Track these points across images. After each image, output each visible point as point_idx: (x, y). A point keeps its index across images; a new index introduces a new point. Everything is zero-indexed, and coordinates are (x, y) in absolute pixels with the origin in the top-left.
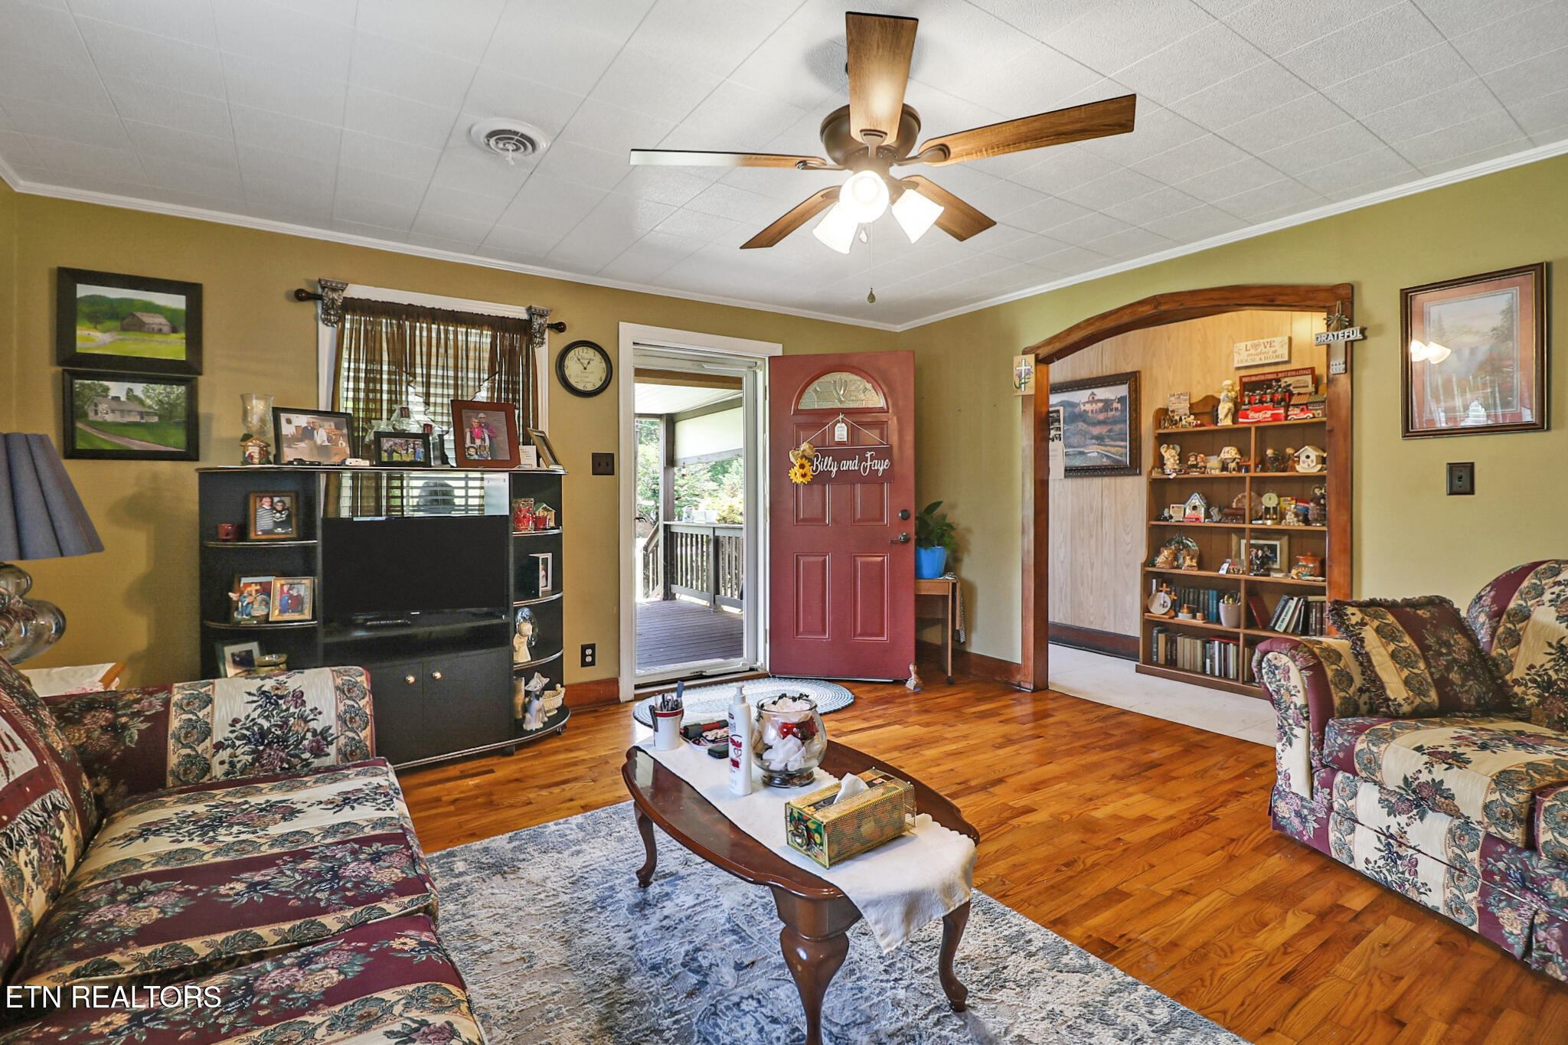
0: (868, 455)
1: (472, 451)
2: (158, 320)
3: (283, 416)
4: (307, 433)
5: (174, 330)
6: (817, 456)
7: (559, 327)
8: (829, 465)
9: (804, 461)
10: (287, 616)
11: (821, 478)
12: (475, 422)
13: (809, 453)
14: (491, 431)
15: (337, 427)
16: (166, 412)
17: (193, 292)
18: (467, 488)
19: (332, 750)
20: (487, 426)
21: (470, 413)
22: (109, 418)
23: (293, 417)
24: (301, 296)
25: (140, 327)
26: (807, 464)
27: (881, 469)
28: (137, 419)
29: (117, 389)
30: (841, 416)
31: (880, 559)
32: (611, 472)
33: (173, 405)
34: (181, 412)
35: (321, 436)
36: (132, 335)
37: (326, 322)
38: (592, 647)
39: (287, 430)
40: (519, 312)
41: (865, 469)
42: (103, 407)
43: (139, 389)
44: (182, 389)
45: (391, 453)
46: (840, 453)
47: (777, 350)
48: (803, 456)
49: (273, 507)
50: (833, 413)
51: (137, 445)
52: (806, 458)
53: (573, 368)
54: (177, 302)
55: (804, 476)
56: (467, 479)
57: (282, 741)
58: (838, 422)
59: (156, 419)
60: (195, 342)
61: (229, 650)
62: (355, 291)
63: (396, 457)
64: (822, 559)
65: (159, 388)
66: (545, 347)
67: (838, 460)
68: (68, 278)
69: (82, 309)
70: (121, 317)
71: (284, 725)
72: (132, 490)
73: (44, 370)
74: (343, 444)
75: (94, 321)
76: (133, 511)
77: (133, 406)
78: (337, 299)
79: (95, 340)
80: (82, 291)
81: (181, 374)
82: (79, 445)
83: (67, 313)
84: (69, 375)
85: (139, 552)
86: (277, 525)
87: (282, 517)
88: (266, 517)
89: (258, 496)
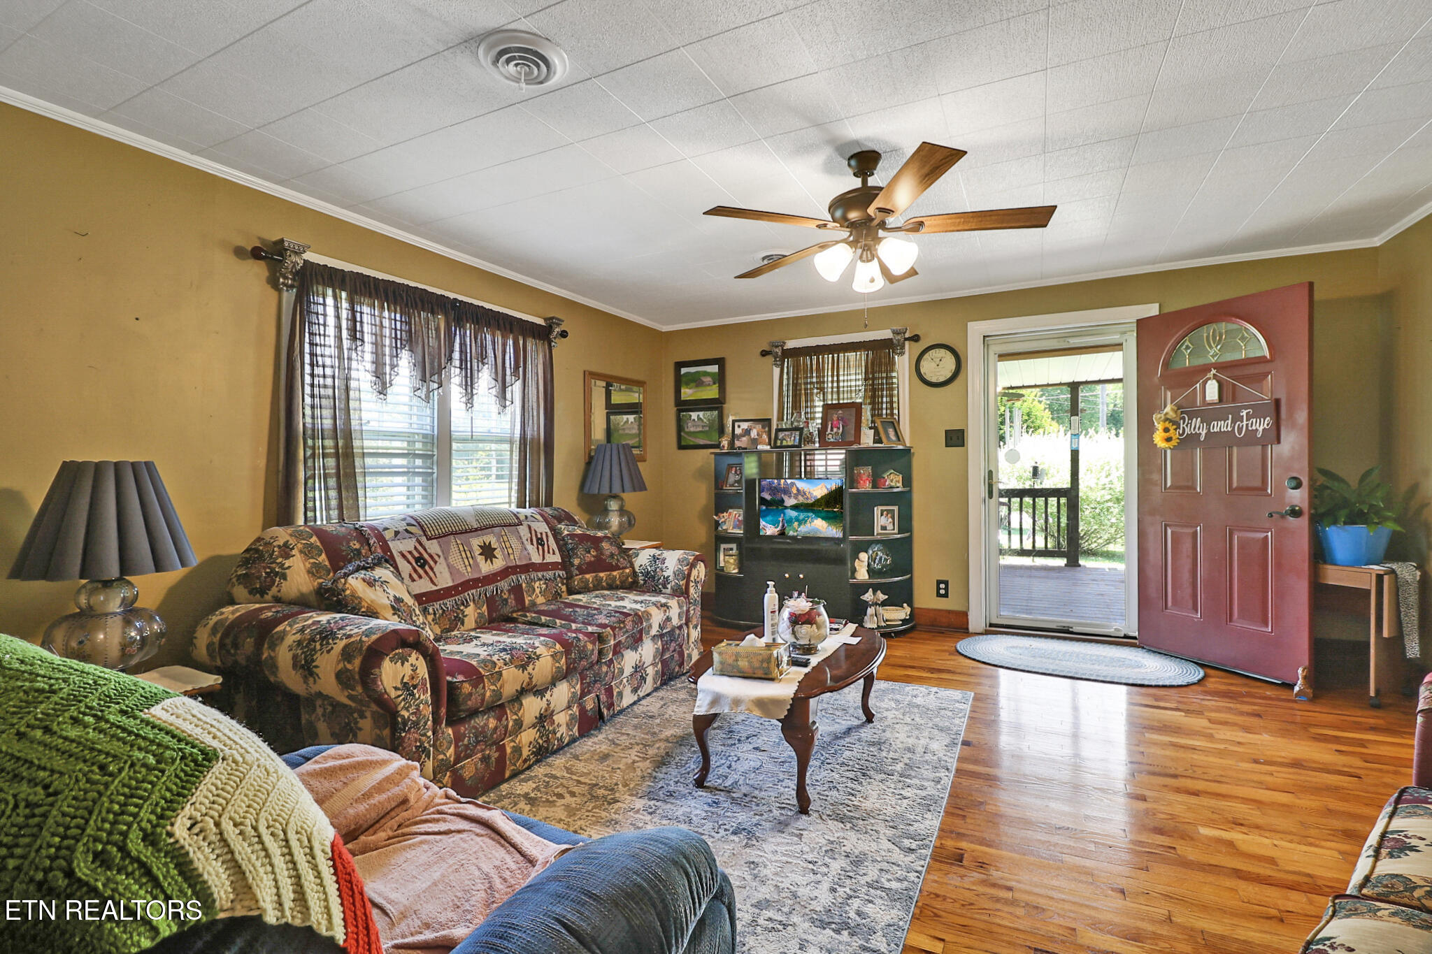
0: (1244, 413)
1: (830, 436)
2: (708, 380)
4: (747, 432)
5: (714, 383)
6: (1184, 419)
7: (916, 338)
8: (1197, 426)
9: (1167, 424)
10: (735, 531)
11: (1188, 442)
12: (835, 417)
13: (1172, 415)
14: (844, 422)
15: (763, 427)
16: (711, 423)
17: (720, 362)
18: (826, 460)
19: (669, 586)
20: (842, 419)
21: (833, 411)
22: (692, 430)
23: (741, 424)
24: (764, 354)
25: (701, 384)
26: (1172, 428)
27: (1261, 429)
28: (701, 429)
29: (694, 415)
30: (1214, 371)
31: (1263, 535)
32: (962, 445)
33: (714, 420)
34: (717, 424)
35: (754, 434)
36: (700, 389)
37: (777, 365)
38: (946, 583)
39: (738, 431)
40: (886, 334)
41: (1240, 430)
42: (690, 424)
43: (701, 414)
44: (716, 413)
45: (782, 441)
46: (1209, 414)
47: (1152, 310)
48: (1166, 420)
49: (736, 472)
50: (1205, 369)
51: (702, 442)
52: (1171, 421)
53: (927, 367)
54: (715, 369)
55: (1169, 440)
56: (826, 454)
57: (653, 579)
58: (1209, 379)
59: (707, 429)
60: (722, 389)
61: (723, 546)
62: (791, 344)
63: (785, 444)
64: (1190, 531)
65: (709, 413)
66: (906, 356)
67: (1207, 421)
68: (679, 365)
69: (684, 379)
70: (696, 381)
71: (655, 571)
72: (699, 464)
73: (672, 410)
74: (765, 437)
75: (687, 384)
76: (700, 474)
77: (700, 423)
78: (779, 351)
79: (687, 393)
80: (684, 371)
81: (716, 405)
82: (683, 443)
83: (679, 382)
84: (679, 411)
85: (702, 494)
86: (736, 482)
87: (737, 478)
88: (732, 478)
89: (730, 467)
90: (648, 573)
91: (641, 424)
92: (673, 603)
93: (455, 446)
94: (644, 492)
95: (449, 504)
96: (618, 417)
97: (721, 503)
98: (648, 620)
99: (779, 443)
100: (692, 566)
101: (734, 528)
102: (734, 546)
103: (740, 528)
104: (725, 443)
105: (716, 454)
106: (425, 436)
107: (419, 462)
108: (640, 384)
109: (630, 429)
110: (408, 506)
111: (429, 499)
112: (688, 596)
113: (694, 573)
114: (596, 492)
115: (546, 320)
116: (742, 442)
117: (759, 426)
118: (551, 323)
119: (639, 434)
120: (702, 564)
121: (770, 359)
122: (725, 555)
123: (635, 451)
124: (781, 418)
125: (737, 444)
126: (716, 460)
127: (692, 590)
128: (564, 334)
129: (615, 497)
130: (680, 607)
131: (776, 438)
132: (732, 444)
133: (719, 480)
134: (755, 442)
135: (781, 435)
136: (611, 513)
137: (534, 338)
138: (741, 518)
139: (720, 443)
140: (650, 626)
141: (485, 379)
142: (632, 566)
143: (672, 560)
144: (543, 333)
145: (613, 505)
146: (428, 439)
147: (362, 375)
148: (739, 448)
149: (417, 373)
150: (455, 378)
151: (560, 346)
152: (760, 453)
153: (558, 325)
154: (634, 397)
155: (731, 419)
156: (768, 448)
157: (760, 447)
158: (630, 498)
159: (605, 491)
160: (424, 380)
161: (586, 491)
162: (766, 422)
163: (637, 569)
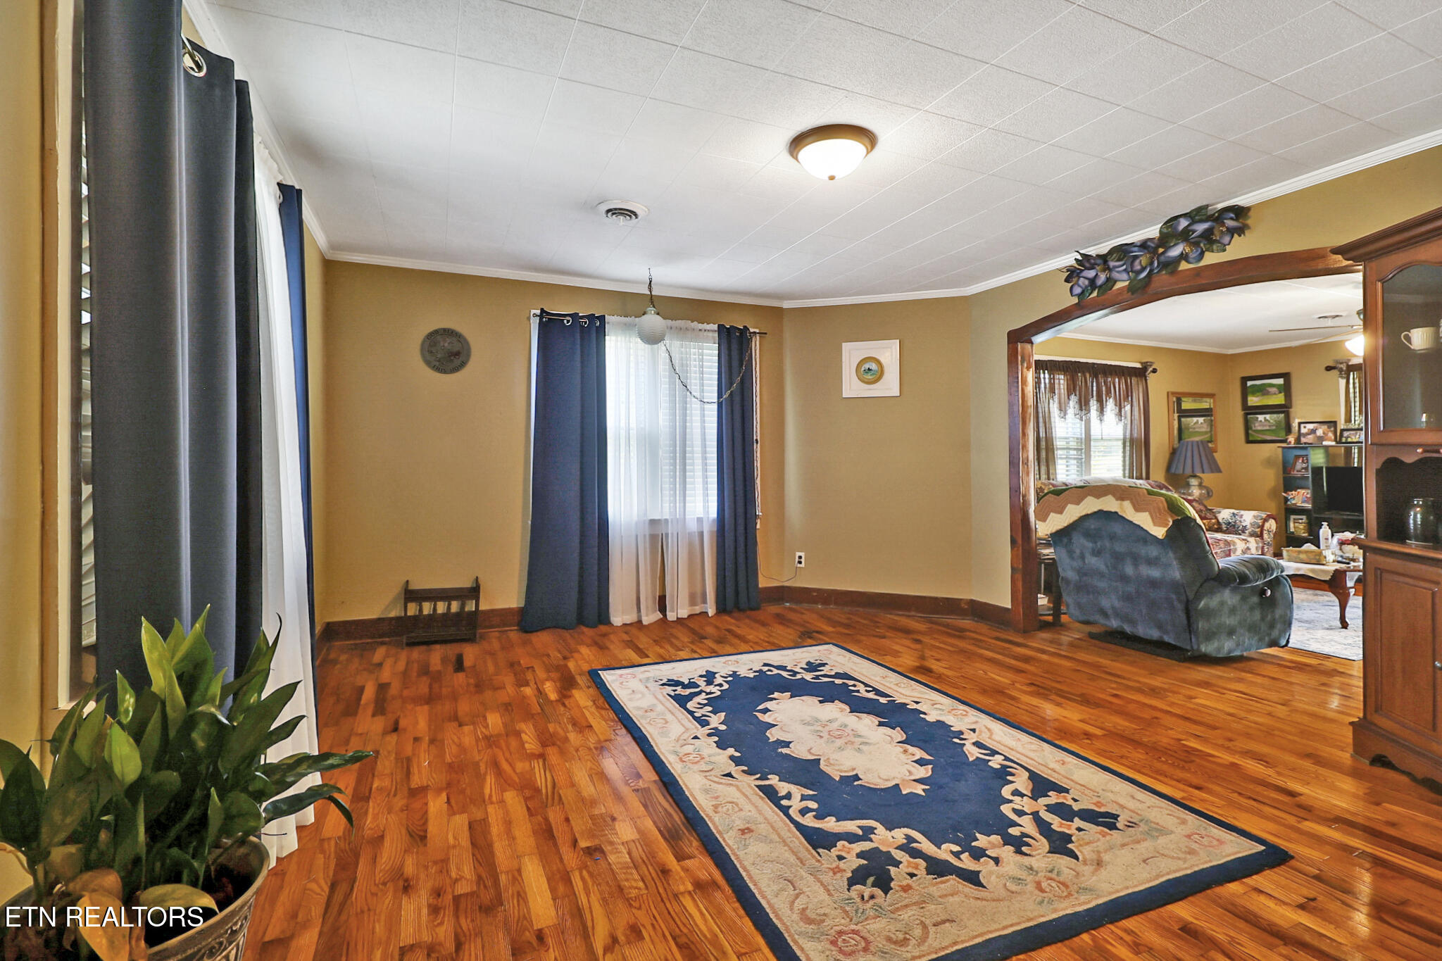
2: (1274, 390)
3: (1302, 426)
4: (1313, 431)
5: (1280, 392)
10: (1303, 505)
15: (1329, 428)
16: (1278, 424)
17: (1286, 376)
19: (1247, 531)
22: (1259, 428)
23: (1307, 425)
24: (1329, 369)
25: (1267, 393)
28: (1268, 428)
29: (1261, 417)
33: (1280, 422)
34: (1283, 425)
35: (1320, 432)
36: (1266, 397)
37: (1342, 377)
39: (1305, 431)
42: (1257, 425)
43: (1268, 417)
44: (1282, 416)
45: (1347, 438)
49: (1303, 461)
51: (1269, 438)
54: (1280, 381)
57: (1234, 526)
59: (1274, 428)
60: (1288, 396)
61: (1292, 517)
62: (1355, 360)
63: (1349, 440)
65: (1275, 416)
68: (1244, 380)
69: (1249, 390)
70: (1262, 391)
71: (1235, 522)
72: (1268, 455)
73: (1239, 413)
74: (1331, 435)
75: (1253, 394)
76: (1269, 462)
77: (1267, 423)
78: (1344, 367)
79: (1253, 400)
80: (1249, 383)
81: (1284, 409)
82: (1251, 439)
83: (1245, 392)
84: (1246, 414)
85: (1271, 478)
86: (1303, 468)
87: (1304, 465)
88: (1299, 465)
89: (1297, 457)
90: (1230, 523)
91: (1212, 424)
92: (1252, 540)
93: (1092, 443)
94: (1220, 474)
95: (1090, 474)
96: (1189, 419)
97: (1290, 484)
98: (1234, 545)
99: (1344, 440)
100: (1265, 520)
101: (1302, 502)
102: (1304, 517)
103: (1308, 503)
104: (1291, 439)
105: (1283, 448)
106: (1077, 439)
107: (1072, 452)
108: (1211, 396)
109: (1200, 428)
110: (1067, 475)
111: (1080, 472)
112: (1263, 539)
113: (1267, 525)
114: (1181, 472)
115: (1142, 363)
116: (1310, 439)
117: (1325, 427)
118: (1145, 367)
119: (1211, 431)
120: (1273, 521)
121: (1335, 372)
122: (1294, 523)
123: (1210, 445)
124: (1348, 420)
125: (1303, 440)
126: (1283, 453)
127: (1266, 536)
128: (1154, 371)
129: (1195, 476)
130: (1257, 543)
131: (1341, 435)
132: (1298, 440)
133: (1286, 467)
134: (1321, 439)
135: (1346, 434)
136: (1193, 488)
137: (1136, 376)
138: (1309, 496)
139: (1287, 439)
140: (1236, 549)
141: (1110, 405)
142: (1216, 518)
143: (1248, 518)
144: (1141, 373)
145: (1194, 482)
146: (1079, 440)
147: (1054, 408)
148: (1305, 443)
149: (1077, 406)
150: (1094, 405)
151: (1151, 378)
152: (1327, 447)
153: (1151, 366)
154: (1205, 404)
155: (1297, 421)
156: (1334, 443)
157: (1325, 443)
158: (1208, 478)
159: (1188, 471)
160: (1081, 410)
161: (1173, 470)
162: (1332, 424)
163: (1220, 521)
